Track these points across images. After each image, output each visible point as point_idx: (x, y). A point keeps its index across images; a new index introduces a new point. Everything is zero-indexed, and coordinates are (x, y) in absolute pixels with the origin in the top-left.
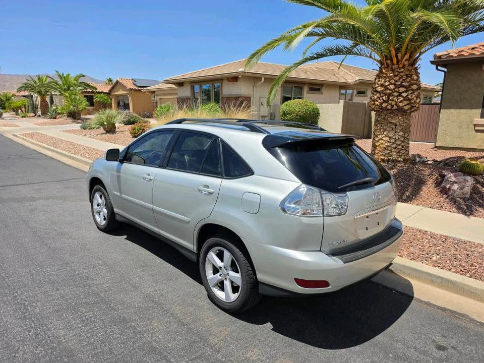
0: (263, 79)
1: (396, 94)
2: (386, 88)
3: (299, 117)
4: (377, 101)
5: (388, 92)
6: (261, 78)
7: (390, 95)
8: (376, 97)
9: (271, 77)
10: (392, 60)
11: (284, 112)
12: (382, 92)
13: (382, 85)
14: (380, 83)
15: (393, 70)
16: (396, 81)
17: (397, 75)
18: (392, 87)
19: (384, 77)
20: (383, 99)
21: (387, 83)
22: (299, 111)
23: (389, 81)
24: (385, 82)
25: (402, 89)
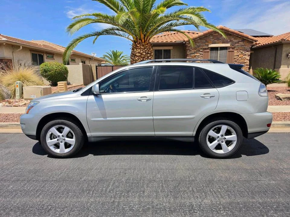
0: (21, 47)
1: (146, 57)
2: (141, 54)
3: (57, 73)
4: (137, 60)
5: (143, 56)
6: (20, 46)
7: (144, 58)
8: (137, 59)
9: (26, 47)
10: (142, 40)
11: (45, 70)
12: (140, 56)
13: (139, 53)
14: (137, 51)
15: (143, 45)
16: (146, 51)
17: (146, 48)
18: (144, 54)
19: (140, 49)
20: (140, 60)
21: (142, 52)
22: (56, 69)
23: (142, 51)
24: (141, 51)
25: (149, 55)
